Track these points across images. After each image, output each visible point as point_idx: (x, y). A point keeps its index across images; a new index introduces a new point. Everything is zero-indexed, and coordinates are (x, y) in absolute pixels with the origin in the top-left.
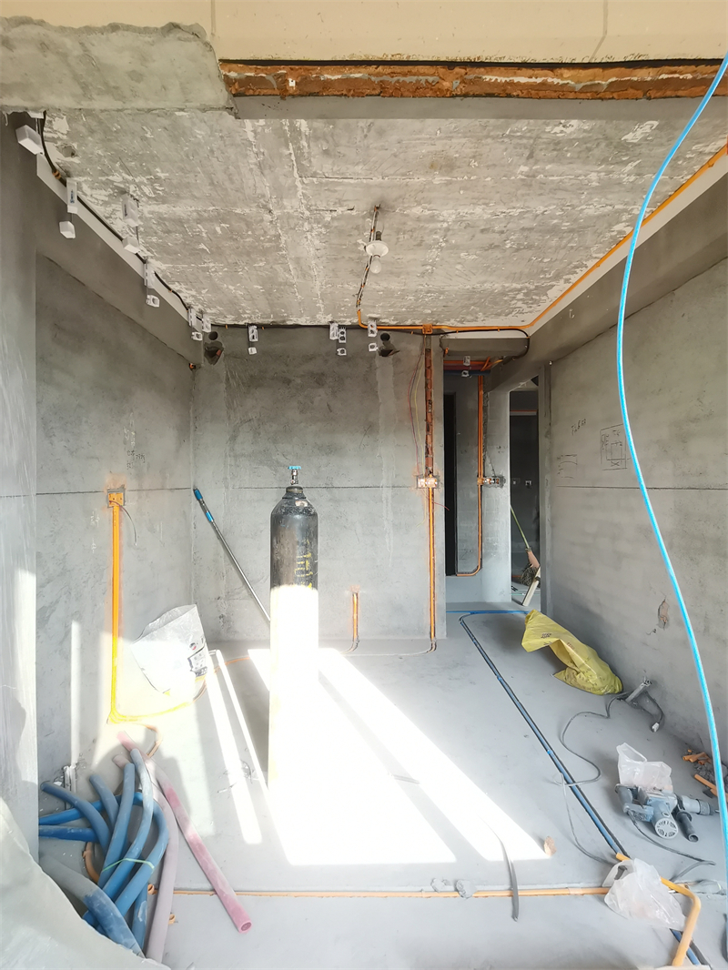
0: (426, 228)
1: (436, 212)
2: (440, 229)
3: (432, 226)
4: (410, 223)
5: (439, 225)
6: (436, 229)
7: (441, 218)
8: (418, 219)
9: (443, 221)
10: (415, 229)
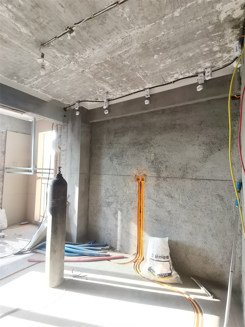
0: (25, 15)
1: (13, 21)
2: (15, 6)
3: (20, 14)
4: (33, 27)
5: (14, 10)
6: (18, 9)
7: (11, 14)
8: (26, 25)
9: (10, 10)
10: (32, 21)
